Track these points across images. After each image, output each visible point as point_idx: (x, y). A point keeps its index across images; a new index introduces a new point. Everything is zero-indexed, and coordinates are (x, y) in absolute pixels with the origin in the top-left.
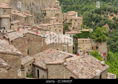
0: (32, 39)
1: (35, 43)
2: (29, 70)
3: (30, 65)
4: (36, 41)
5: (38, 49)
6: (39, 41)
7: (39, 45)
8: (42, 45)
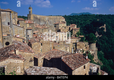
0: (45, 43)
1: (46, 45)
2: (42, 62)
3: (42, 59)
4: (47, 44)
5: (48, 49)
6: (49, 44)
7: (49, 46)
8: (51, 46)
